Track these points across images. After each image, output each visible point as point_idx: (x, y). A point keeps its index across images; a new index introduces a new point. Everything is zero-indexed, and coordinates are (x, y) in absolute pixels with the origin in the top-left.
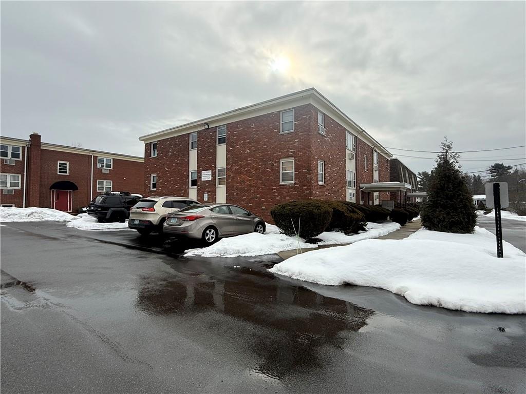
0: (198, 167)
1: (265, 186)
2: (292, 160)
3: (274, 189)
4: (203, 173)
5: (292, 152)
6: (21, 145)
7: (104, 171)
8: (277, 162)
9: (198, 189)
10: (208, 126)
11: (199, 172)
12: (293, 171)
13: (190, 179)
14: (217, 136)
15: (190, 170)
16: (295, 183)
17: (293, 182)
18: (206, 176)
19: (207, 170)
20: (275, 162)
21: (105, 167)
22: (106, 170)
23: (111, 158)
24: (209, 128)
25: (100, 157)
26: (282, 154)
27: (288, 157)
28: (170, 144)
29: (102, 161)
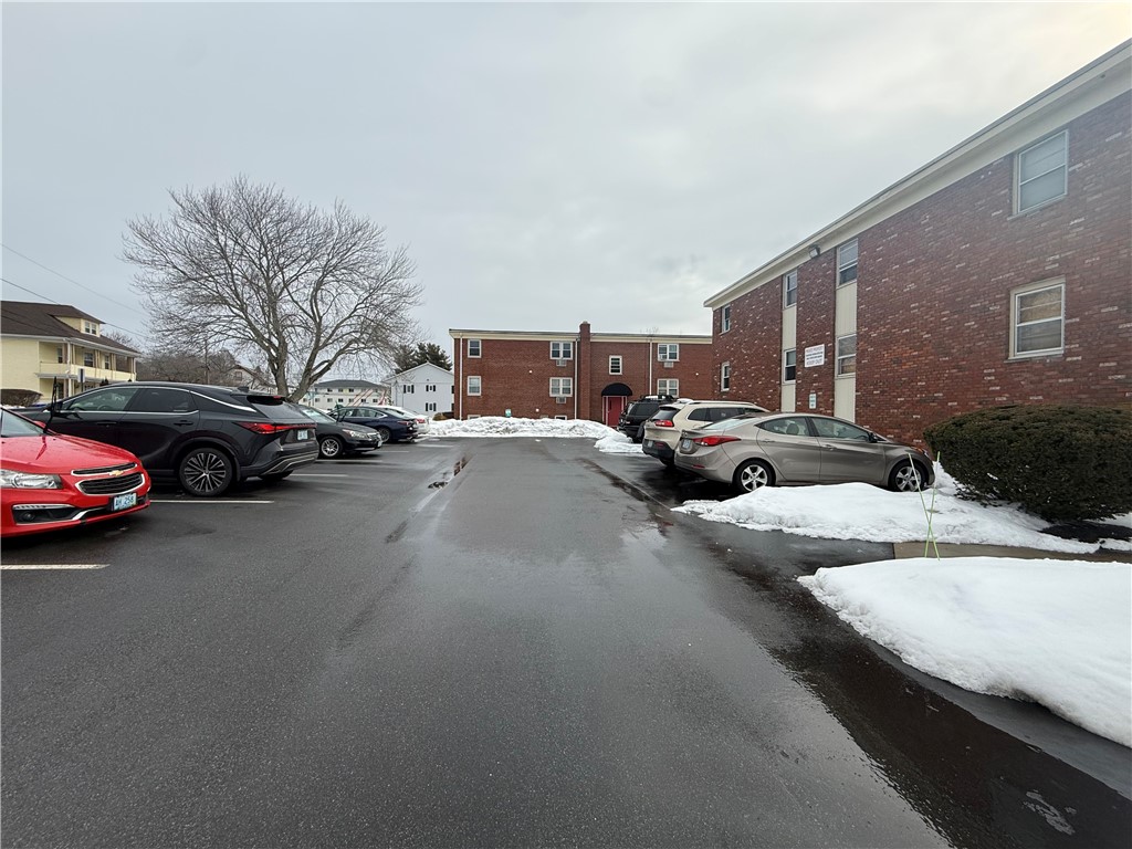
0: (799, 339)
1: (960, 368)
2: (1060, 284)
3: (989, 375)
4: (809, 351)
5: (1054, 262)
6: (571, 340)
7: (666, 365)
8: (1001, 299)
9: (797, 384)
10: (818, 251)
11: (800, 350)
12: (1062, 318)
13: (784, 365)
14: (838, 266)
15: (784, 348)
16: (1068, 353)
17: (1059, 351)
18: (815, 357)
19: (817, 344)
20: (995, 302)
21: (668, 359)
22: (669, 363)
23: (676, 343)
24: (819, 255)
25: (661, 343)
26: (1018, 276)
27: (1043, 277)
28: (750, 305)
29: (664, 350)
